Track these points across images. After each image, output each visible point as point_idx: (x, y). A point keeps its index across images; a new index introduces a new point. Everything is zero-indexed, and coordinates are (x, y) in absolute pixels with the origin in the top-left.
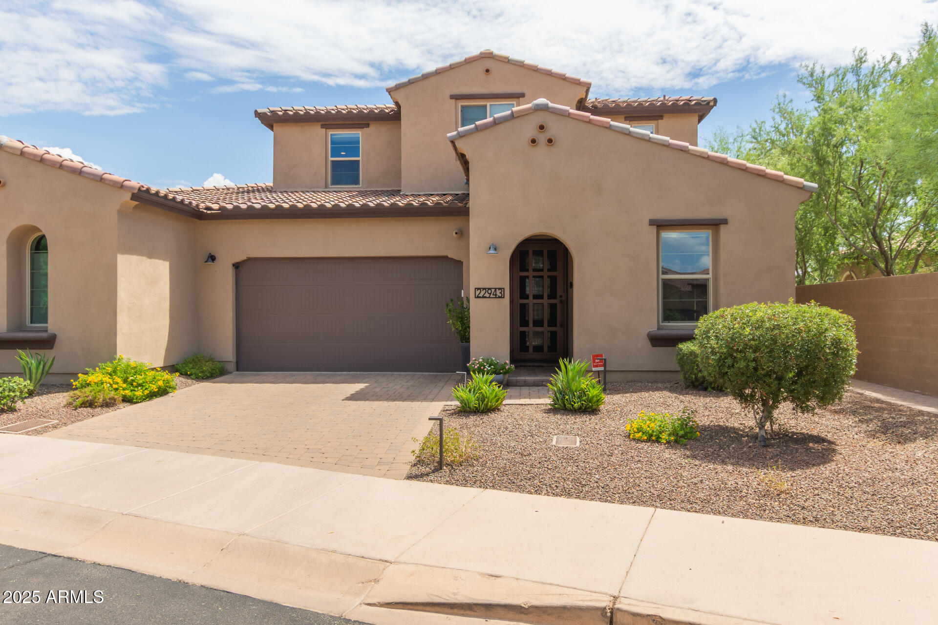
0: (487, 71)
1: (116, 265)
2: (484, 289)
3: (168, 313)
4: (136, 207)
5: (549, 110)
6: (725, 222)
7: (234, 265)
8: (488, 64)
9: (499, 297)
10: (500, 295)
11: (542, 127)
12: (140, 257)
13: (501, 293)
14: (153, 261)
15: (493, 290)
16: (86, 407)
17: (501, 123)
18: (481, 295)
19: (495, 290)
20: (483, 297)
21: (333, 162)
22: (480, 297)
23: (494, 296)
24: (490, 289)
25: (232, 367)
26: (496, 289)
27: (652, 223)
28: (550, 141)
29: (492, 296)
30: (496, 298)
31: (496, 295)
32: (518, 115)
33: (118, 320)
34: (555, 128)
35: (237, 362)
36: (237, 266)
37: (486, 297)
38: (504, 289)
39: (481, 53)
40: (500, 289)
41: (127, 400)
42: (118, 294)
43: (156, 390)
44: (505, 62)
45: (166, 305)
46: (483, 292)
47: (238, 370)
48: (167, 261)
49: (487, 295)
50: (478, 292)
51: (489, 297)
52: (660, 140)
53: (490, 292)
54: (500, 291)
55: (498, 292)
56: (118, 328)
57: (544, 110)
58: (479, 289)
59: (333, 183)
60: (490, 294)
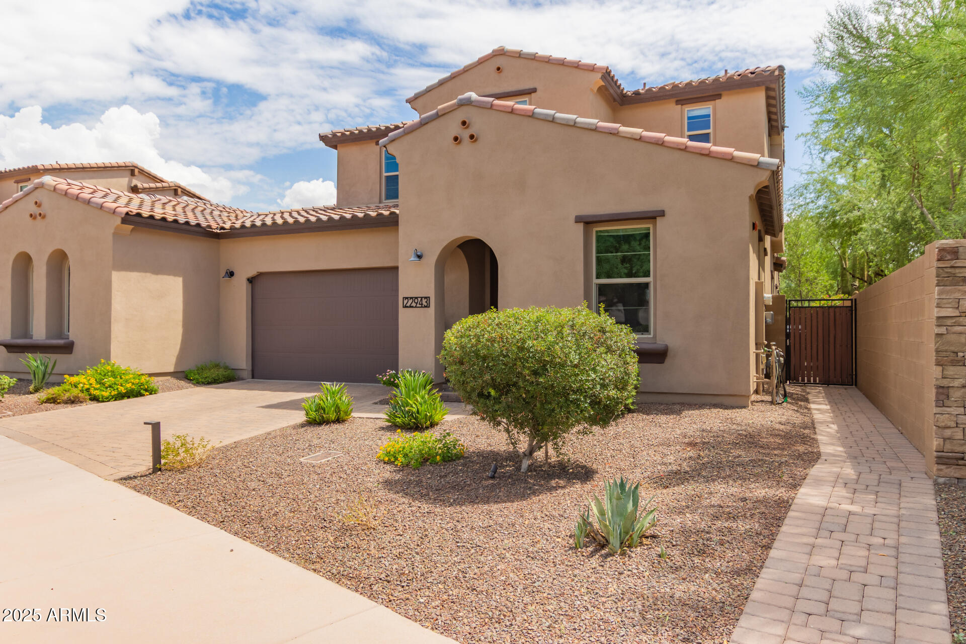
0: (498, 69)
1: (110, 282)
2: (411, 298)
3: (181, 323)
4: (132, 230)
5: (473, 104)
6: (662, 214)
7: (248, 280)
8: (500, 61)
9: (425, 307)
10: (426, 305)
11: (464, 123)
12: (143, 274)
13: (426, 302)
14: (160, 277)
15: (419, 299)
16: (51, 403)
17: (427, 123)
18: (408, 305)
19: (421, 300)
20: (411, 307)
21: (387, 177)
22: (408, 307)
23: (420, 306)
24: (417, 298)
25: (246, 374)
26: (422, 298)
27: (578, 220)
28: (472, 137)
29: (418, 305)
30: (422, 307)
31: (422, 304)
32: (443, 113)
33: (112, 329)
34: (480, 123)
35: (253, 371)
36: (251, 280)
37: (412, 307)
38: (429, 297)
39: (494, 51)
40: (425, 298)
41: (95, 399)
42: (112, 306)
43: (124, 391)
44: (516, 57)
45: (179, 316)
46: (410, 301)
47: (253, 377)
48: (180, 276)
49: (414, 304)
50: (405, 302)
51: (416, 307)
52: (586, 123)
53: (416, 301)
54: (426, 300)
55: (424, 301)
56: (112, 336)
57: (467, 105)
58: (407, 298)
59: (387, 198)
60: (417, 303)
